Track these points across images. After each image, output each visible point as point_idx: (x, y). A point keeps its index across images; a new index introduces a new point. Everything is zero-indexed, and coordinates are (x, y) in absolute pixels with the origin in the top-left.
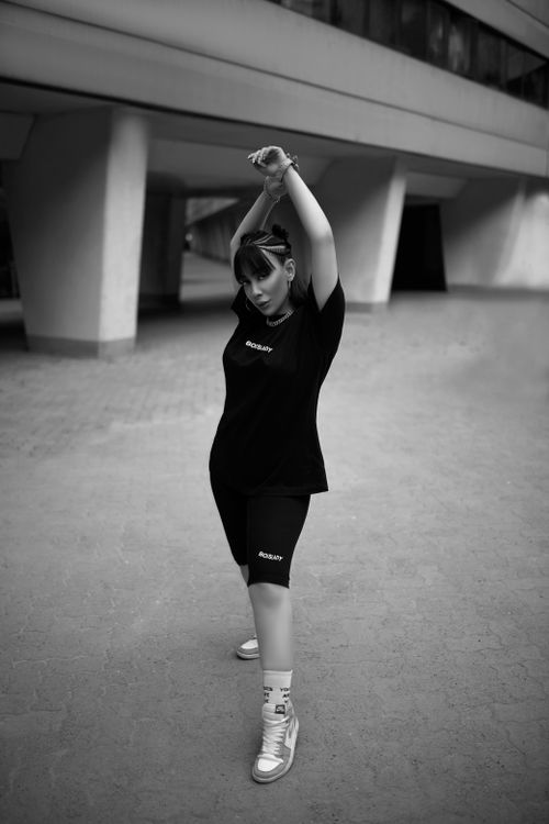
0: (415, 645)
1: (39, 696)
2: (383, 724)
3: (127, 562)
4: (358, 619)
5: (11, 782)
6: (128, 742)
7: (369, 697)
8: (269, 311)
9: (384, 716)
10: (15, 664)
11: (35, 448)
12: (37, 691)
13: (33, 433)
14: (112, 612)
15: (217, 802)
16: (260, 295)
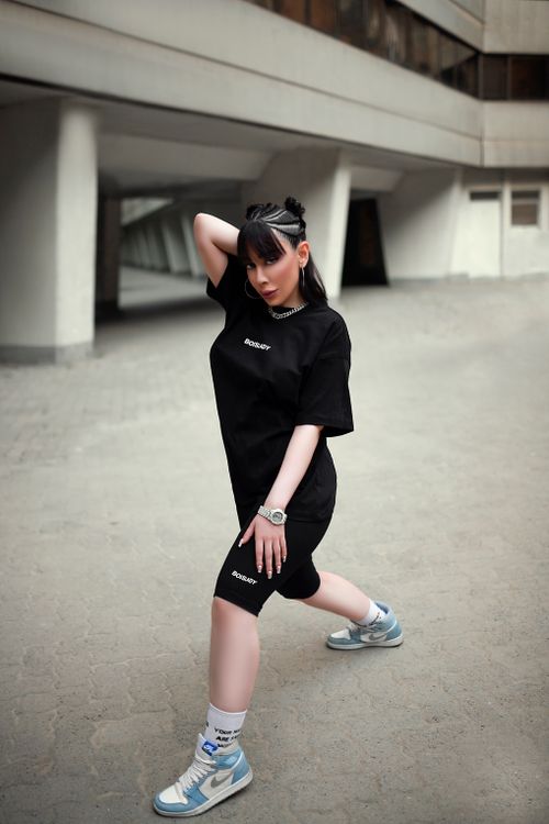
0: (514, 612)
1: (136, 699)
2: (520, 690)
3: (172, 557)
4: (443, 592)
5: (143, 788)
6: (255, 735)
7: (491, 665)
8: (275, 302)
9: (515, 683)
10: (93, 668)
11: (23, 454)
12: (131, 693)
13: (16, 439)
14: (178, 607)
15: (381, 785)
16: (265, 283)
